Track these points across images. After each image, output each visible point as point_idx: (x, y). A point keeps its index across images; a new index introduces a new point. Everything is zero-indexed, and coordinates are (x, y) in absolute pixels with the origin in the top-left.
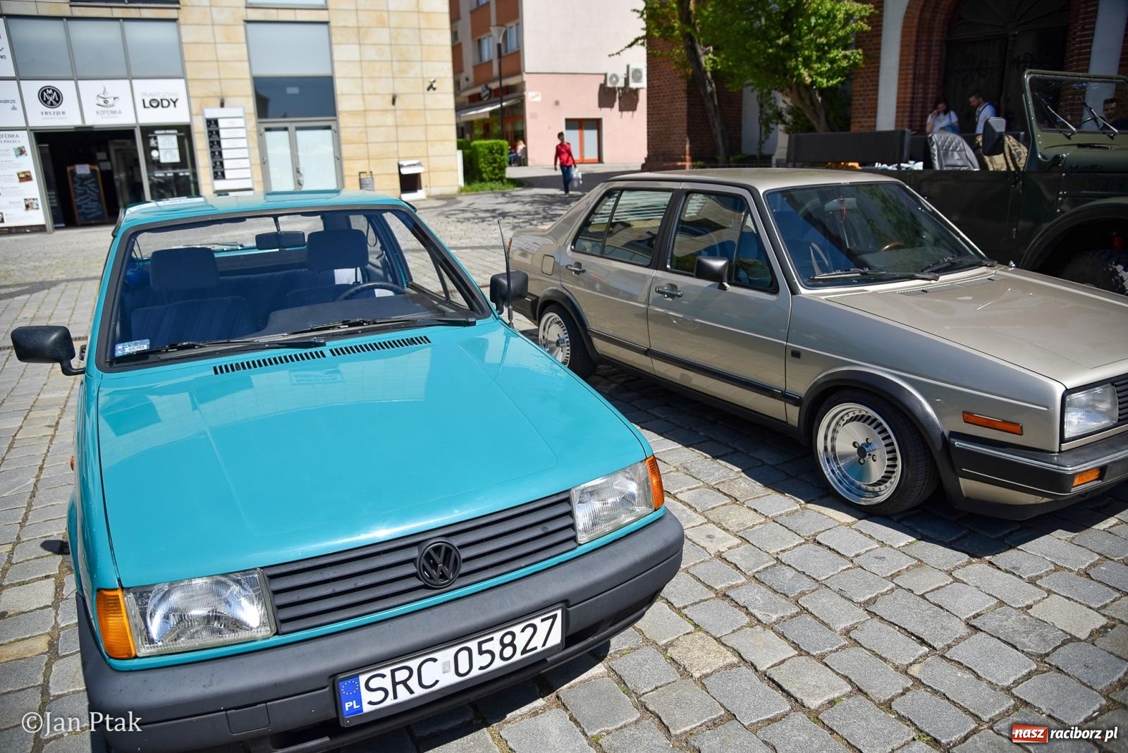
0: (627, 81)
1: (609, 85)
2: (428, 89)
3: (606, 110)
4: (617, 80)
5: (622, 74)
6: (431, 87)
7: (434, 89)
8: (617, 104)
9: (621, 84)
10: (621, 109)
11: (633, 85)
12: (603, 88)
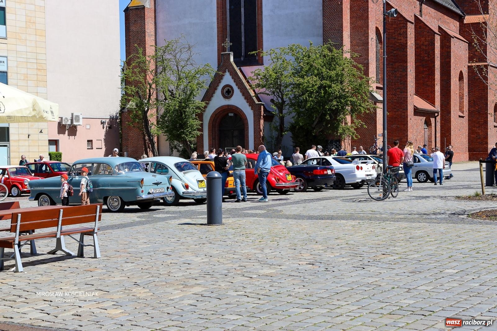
0: (72, 120)
1: (63, 123)
2: (40, 133)
3: (61, 135)
4: (68, 121)
5: (69, 117)
6: (41, 132)
7: (42, 132)
8: (67, 132)
9: (69, 123)
10: (69, 135)
11: (75, 123)
12: (60, 124)
